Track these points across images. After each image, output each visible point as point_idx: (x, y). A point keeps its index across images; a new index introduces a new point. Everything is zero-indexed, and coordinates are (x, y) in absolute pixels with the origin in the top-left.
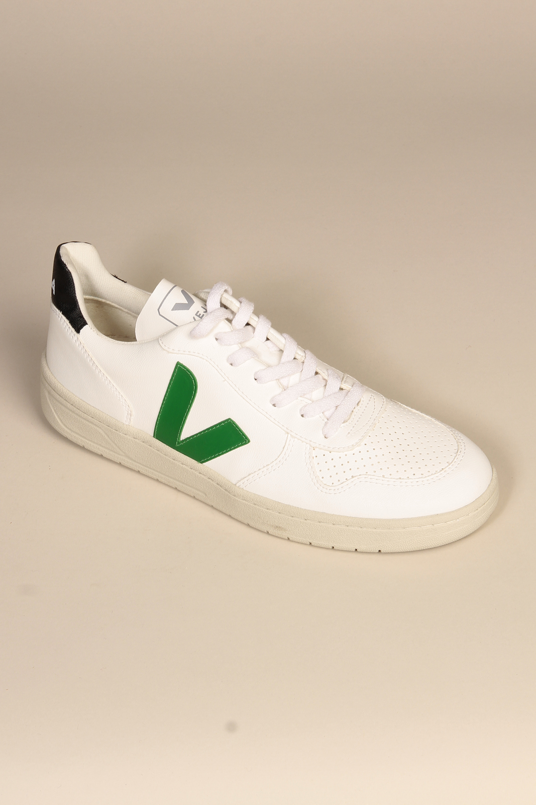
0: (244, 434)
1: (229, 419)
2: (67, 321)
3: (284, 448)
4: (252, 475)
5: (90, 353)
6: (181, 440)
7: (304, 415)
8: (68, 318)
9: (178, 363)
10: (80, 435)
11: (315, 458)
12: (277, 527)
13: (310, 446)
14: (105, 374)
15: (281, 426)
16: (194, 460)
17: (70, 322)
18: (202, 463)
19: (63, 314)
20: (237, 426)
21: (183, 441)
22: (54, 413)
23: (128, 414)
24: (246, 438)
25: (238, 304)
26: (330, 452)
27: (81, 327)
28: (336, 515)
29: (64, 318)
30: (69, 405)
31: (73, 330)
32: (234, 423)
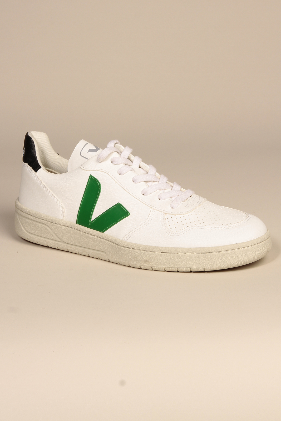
0: (127, 211)
1: (119, 203)
2: (31, 168)
3: (149, 216)
4: (131, 232)
5: (42, 181)
6: (92, 221)
7: (160, 199)
8: (31, 166)
9: (90, 176)
10: (36, 235)
11: (166, 219)
12: (145, 261)
13: (164, 213)
14: (50, 191)
15: (147, 204)
16: (98, 232)
17: (32, 168)
18: (103, 232)
19: (28, 165)
20: (123, 207)
21: (93, 221)
22: (22, 226)
23: (62, 213)
24: (128, 212)
25: (123, 148)
26: (175, 215)
27: (38, 169)
28: (179, 248)
29: (29, 166)
30: (30, 217)
31: (34, 171)
32: (121, 205)
